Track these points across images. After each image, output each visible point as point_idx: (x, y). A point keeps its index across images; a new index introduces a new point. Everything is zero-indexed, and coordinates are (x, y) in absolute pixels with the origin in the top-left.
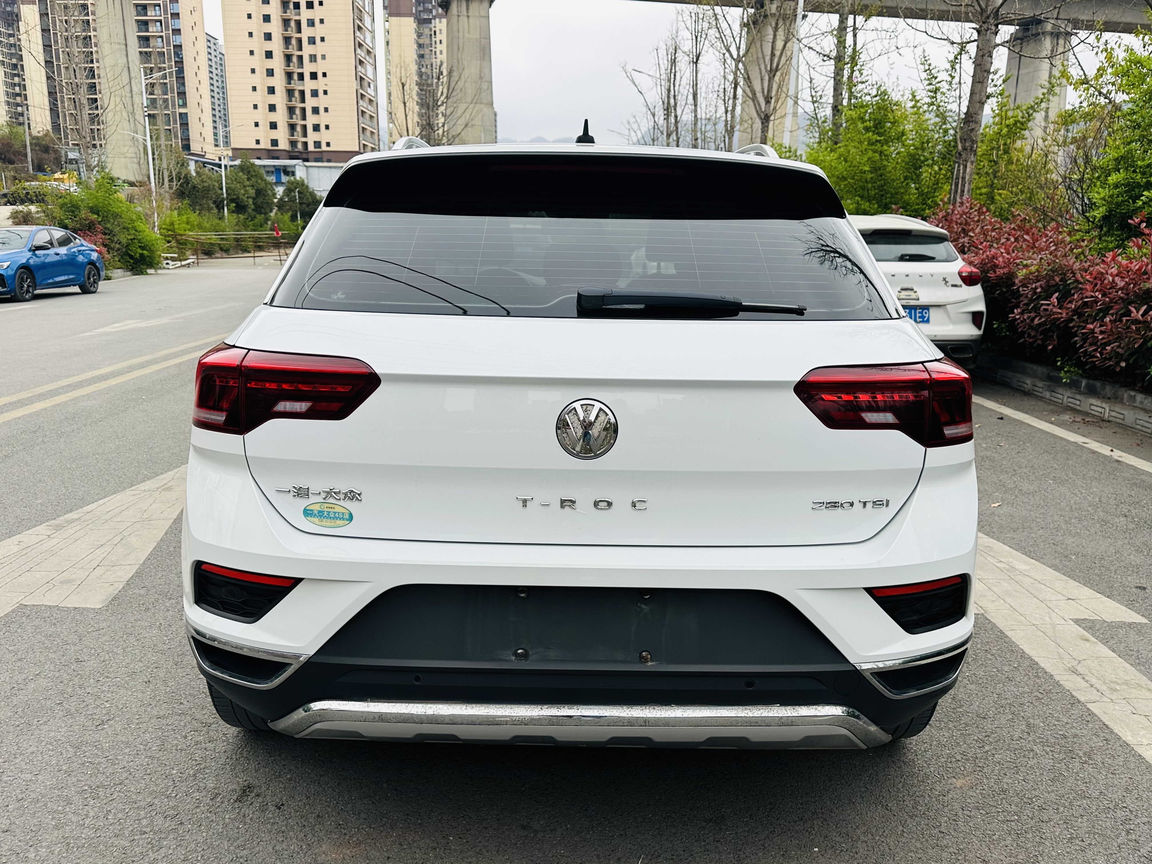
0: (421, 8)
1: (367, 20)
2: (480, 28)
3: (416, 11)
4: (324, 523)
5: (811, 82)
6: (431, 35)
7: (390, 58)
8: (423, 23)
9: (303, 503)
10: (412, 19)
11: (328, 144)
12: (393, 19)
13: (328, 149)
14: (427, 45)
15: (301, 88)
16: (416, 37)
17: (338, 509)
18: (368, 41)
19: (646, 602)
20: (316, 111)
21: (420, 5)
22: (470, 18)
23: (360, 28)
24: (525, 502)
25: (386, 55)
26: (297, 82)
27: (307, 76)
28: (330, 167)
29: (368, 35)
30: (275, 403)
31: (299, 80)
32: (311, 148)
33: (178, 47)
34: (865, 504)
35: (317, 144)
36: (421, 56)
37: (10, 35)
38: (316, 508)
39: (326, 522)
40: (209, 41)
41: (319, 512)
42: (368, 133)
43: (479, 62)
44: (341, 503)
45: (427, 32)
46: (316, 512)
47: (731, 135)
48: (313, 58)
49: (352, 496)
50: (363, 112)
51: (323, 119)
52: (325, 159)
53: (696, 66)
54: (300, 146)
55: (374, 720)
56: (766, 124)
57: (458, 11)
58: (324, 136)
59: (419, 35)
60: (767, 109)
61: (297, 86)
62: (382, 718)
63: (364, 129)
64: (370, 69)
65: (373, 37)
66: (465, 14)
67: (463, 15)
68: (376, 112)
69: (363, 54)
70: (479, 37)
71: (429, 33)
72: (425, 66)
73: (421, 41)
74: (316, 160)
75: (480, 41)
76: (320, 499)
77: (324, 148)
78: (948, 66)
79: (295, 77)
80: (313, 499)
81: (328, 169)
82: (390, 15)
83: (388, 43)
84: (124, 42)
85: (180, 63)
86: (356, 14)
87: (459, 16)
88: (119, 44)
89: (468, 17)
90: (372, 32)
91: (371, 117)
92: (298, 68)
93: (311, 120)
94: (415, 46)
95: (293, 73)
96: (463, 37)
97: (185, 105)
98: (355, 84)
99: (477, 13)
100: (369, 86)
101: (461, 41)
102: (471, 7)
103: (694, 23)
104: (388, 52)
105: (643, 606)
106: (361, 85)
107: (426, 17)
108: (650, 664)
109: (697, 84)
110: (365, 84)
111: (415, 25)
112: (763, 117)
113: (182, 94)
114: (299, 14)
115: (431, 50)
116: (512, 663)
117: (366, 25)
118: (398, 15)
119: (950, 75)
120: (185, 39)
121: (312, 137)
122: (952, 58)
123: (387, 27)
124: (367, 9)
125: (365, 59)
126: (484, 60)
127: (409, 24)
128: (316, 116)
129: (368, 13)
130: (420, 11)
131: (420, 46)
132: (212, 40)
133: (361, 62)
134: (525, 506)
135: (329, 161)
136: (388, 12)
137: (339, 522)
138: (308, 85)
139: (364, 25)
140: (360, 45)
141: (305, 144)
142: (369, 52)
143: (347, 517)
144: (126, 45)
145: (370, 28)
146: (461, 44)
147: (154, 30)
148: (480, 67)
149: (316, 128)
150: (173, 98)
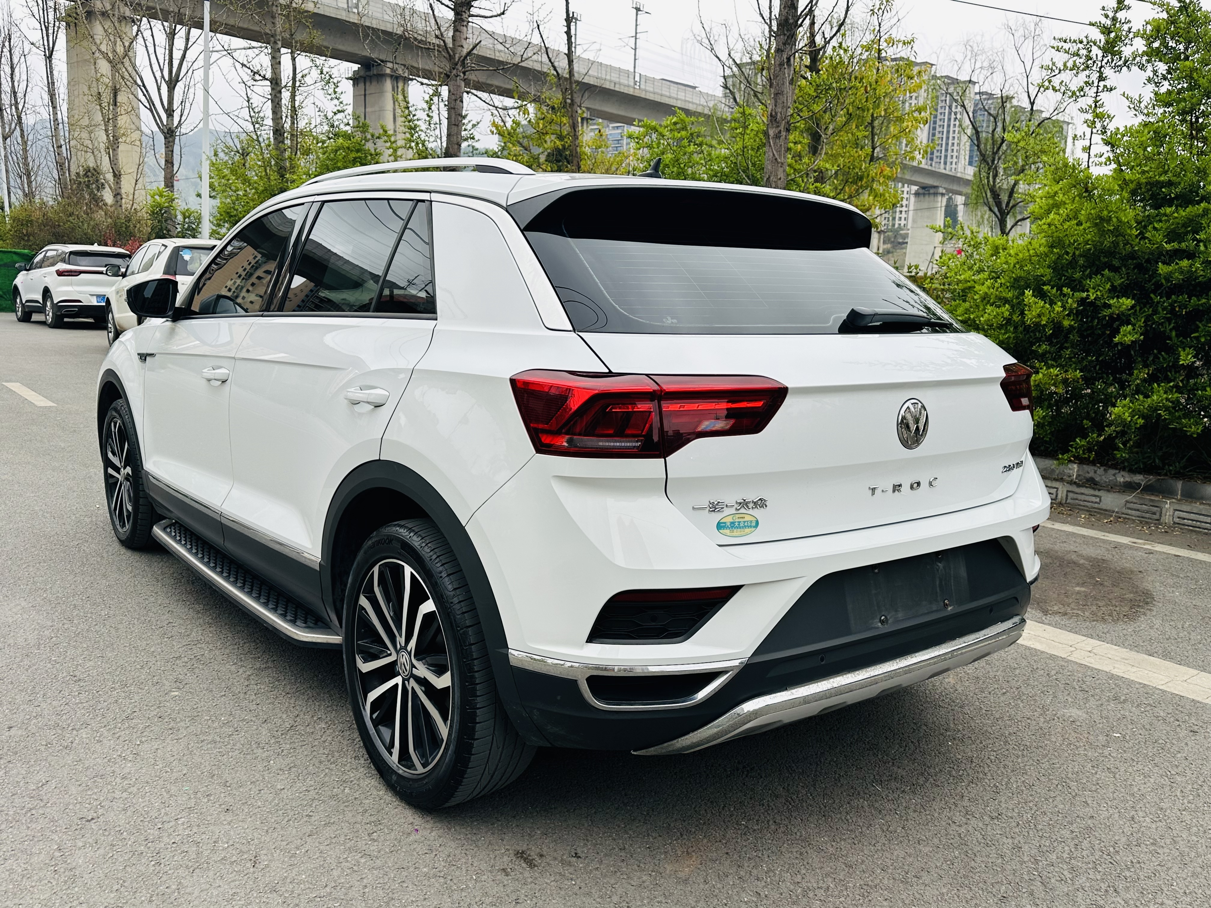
4: (735, 534)
5: (248, 101)
9: (717, 517)
17: (748, 518)
19: (940, 560)
24: (873, 490)
30: (700, 423)
38: (729, 520)
39: (736, 532)
41: (732, 523)
44: (751, 512)
46: (728, 524)
47: (115, 147)
49: (761, 503)
53: (50, 61)
55: (800, 704)
56: (171, 139)
60: (170, 123)
62: (806, 700)
76: (733, 511)
78: (425, 106)
80: (727, 511)
103: (41, 12)
105: (939, 564)
108: (950, 609)
109: (53, 83)
112: (166, 131)
116: (880, 629)
119: (428, 116)
122: (427, 98)
134: (873, 494)
137: (747, 530)
143: (754, 524)
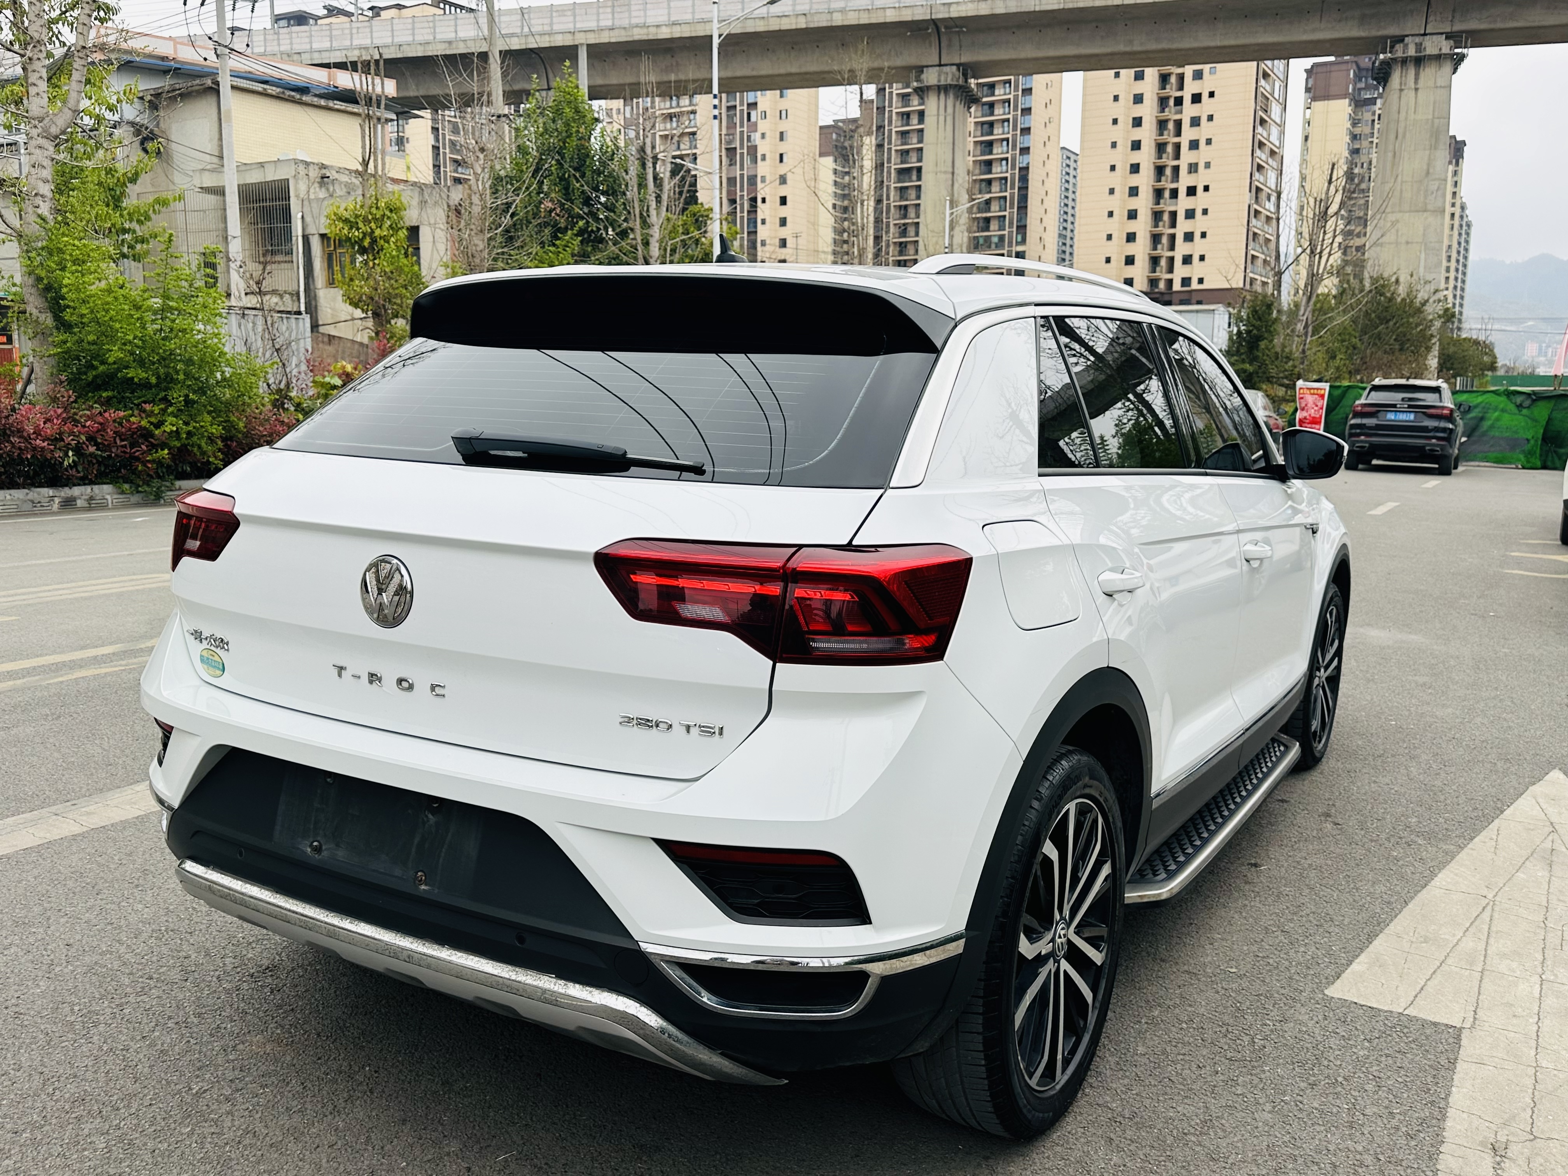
0: (1362, 85)
1: (1275, 110)
2: (1434, 103)
3: (1354, 89)
6: (1373, 121)
7: (1308, 158)
8: (1363, 106)
10: (1347, 100)
11: (1201, 281)
12: (1318, 105)
13: (1201, 287)
14: (1366, 135)
15: (1172, 208)
16: (1349, 126)
18: (1274, 138)
19: (434, 812)
20: (1189, 237)
21: (1360, 80)
22: (1420, 91)
23: (1263, 122)
25: (1302, 155)
26: (1168, 201)
27: (1182, 192)
28: (1197, 311)
29: (1275, 131)
31: (1171, 198)
32: (1177, 286)
33: (1025, 171)
34: (688, 728)
35: (1186, 281)
36: (1355, 152)
37: (848, 173)
40: (1069, 158)
42: (1259, 262)
43: (1427, 152)
45: (1368, 116)
48: (1193, 168)
50: (1255, 234)
51: (1197, 247)
52: (1194, 301)
54: (1162, 285)
57: (1401, 84)
58: (1195, 271)
59: (1355, 123)
61: (1167, 206)
63: (1254, 257)
64: (1272, 176)
65: (1282, 133)
66: (1413, 85)
67: (1409, 89)
68: (1275, 234)
69: (1264, 157)
70: (1430, 117)
71: (1371, 118)
72: (1359, 165)
73: (1357, 131)
74: (1182, 303)
75: (1433, 122)
77: (1195, 285)
79: (1167, 194)
81: (1194, 314)
82: (1314, 99)
83: (1306, 138)
84: (950, 170)
85: (1024, 189)
86: (1259, 103)
87: (1401, 90)
88: (945, 172)
89: (1416, 89)
90: (1282, 126)
91: (1268, 241)
92: (1172, 182)
93: (1182, 249)
94: (1347, 139)
95: (1164, 189)
96: (1406, 119)
97: (1024, 241)
98: (1247, 198)
99: (1431, 83)
100: (1269, 200)
101: (1402, 125)
102: (1422, 74)
104: (1305, 149)
105: (430, 816)
106: (1257, 198)
107: (1368, 96)
108: (423, 887)
110: (1263, 196)
111: (1349, 110)
113: (1022, 228)
114: (1181, 112)
115: (1372, 142)
117: (1273, 116)
118: (1327, 97)
120: (1034, 160)
121: (1180, 271)
123: (1308, 116)
124: (1276, 96)
125: (1267, 163)
126: (1435, 149)
127: (1341, 109)
128: (1189, 244)
129: (1278, 101)
130: (1360, 89)
131: (1354, 137)
132: (1073, 157)
133: (1260, 168)
135: (1199, 303)
136: (1311, 95)
138: (1184, 203)
139: (1269, 117)
140: (1261, 145)
141: (1170, 282)
142: (1273, 153)
144: (953, 173)
145: (1278, 121)
146: (1401, 131)
147: (998, 151)
148: (1429, 159)
149: (1187, 260)
150: (1010, 233)
